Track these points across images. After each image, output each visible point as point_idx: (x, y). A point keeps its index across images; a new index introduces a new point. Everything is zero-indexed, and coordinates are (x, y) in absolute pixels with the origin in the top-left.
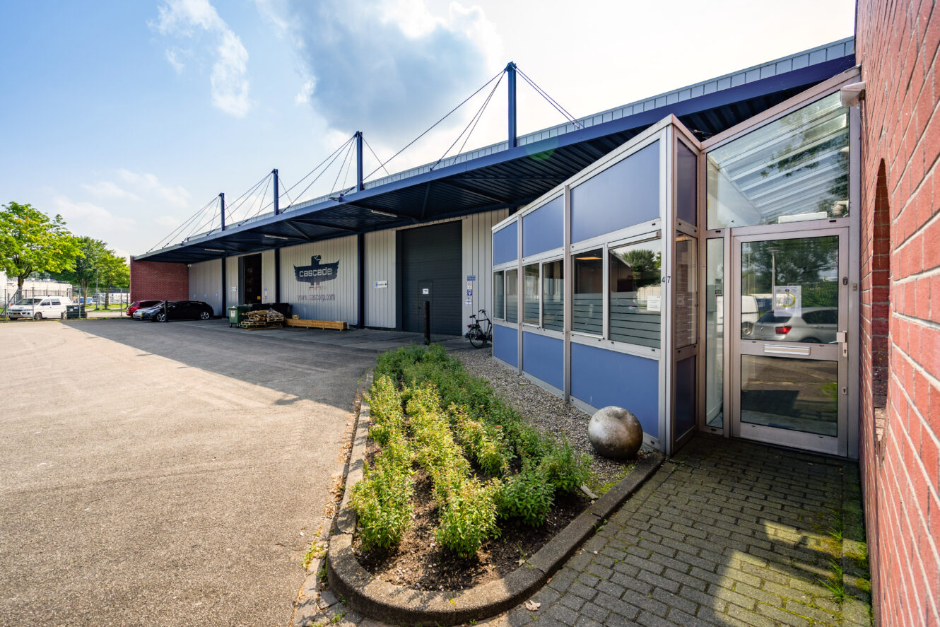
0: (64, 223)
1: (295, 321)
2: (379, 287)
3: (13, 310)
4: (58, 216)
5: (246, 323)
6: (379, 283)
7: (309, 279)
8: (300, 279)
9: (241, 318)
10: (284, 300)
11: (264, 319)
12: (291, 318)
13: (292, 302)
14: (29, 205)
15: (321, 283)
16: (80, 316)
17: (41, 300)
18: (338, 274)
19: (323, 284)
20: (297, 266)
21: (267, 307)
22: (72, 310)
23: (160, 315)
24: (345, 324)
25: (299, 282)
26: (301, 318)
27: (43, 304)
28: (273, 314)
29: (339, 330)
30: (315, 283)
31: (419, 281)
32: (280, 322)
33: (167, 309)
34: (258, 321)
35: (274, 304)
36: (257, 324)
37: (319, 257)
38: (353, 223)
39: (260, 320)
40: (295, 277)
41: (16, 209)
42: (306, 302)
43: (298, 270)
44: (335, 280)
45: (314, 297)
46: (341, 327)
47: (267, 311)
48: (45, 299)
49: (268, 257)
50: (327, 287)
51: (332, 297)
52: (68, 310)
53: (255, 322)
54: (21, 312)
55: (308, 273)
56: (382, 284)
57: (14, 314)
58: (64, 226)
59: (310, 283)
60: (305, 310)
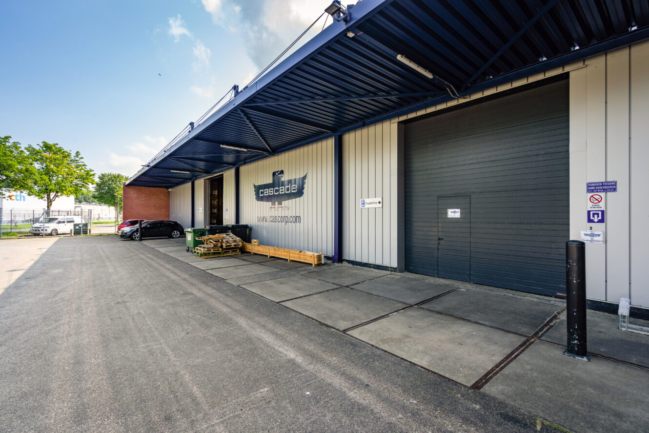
0: (82, 158)
1: (254, 247)
2: (367, 206)
3: (35, 228)
4: (78, 152)
5: (201, 250)
6: (367, 201)
7: (269, 198)
8: (259, 198)
9: (197, 243)
10: (243, 222)
11: (219, 245)
12: (250, 242)
13: (252, 224)
14: (57, 144)
15: (283, 202)
16: (82, 233)
17: (58, 219)
18: (305, 191)
19: (285, 203)
20: (256, 185)
21: (225, 230)
22: (77, 227)
23: (135, 234)
24: (319, 257)
25: (259, 202)
26: (261, 243)
27: (59, 222)
28: (230, 239)
29: (311, 264)
30: (277, 203)
31: (439, 197)
32: (238, 248)
33: (142, 229)
34: (213, 248)
35: (233, 226)
36: (212, 251)
37: (282, 172)
38: (329, 121)
39: (215, 246)
40: (255, 196)
41: (47, 147)
42: (265, 224)
43: (258, 189)
44: (302, 198)
45: (274, 220)
46: (314, 262)
47: (224, 235)
48: (60, 218)
49: (229, 176)
50: (291, 206)
51: (297, 219)
52: (75, 228)
53: (209, 249)
54: (40, 229)
55: (268, 192)
56: (372, 202)
57: (36, 230)
58: (82, 160)
59: (270, 203)
60: (265, 233)
